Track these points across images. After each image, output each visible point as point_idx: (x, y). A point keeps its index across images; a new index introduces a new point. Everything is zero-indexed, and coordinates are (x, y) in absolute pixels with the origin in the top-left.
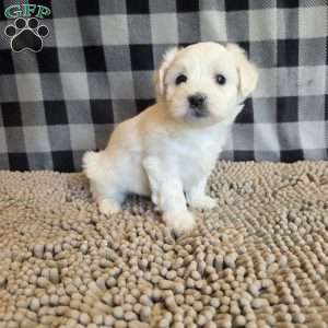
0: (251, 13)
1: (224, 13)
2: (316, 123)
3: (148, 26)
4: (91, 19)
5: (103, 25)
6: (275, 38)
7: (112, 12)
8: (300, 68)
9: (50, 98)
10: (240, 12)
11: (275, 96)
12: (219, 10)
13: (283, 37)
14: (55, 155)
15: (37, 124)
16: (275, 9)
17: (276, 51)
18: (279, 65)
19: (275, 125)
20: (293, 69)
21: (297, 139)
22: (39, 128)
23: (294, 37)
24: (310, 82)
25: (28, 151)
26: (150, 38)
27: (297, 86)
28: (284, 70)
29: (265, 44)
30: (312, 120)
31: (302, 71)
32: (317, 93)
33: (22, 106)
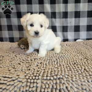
0: (57, 5)
1: (50, 5)
2: (72, 32)
3: (32, 7)
4: (18, 5)
5: (21, 7)
6: (62, 11)
7: (23, 4)
8: (68, 19)
9: (9, 24)
10: (54, 5)
11: (62, 25)
12: (49, 4)
13: (64, 11)
14: (10, 38)
15: (5, 31)
16: (62, 4)
17: (62, 14)
18: (63, 18)
19: (62, 33)
20: (66, 19)
21: (67, 36)
22: (6, 31)
23: (67, 11)
24: (71, 22)
25: (3, 37)
26: (32, 10)
27: (67, 23)
28: (64, 19)
29: (60, 13)
30: (71, 32)
31: (69, 20)
32: (72, 25)
33: (2, 26)
